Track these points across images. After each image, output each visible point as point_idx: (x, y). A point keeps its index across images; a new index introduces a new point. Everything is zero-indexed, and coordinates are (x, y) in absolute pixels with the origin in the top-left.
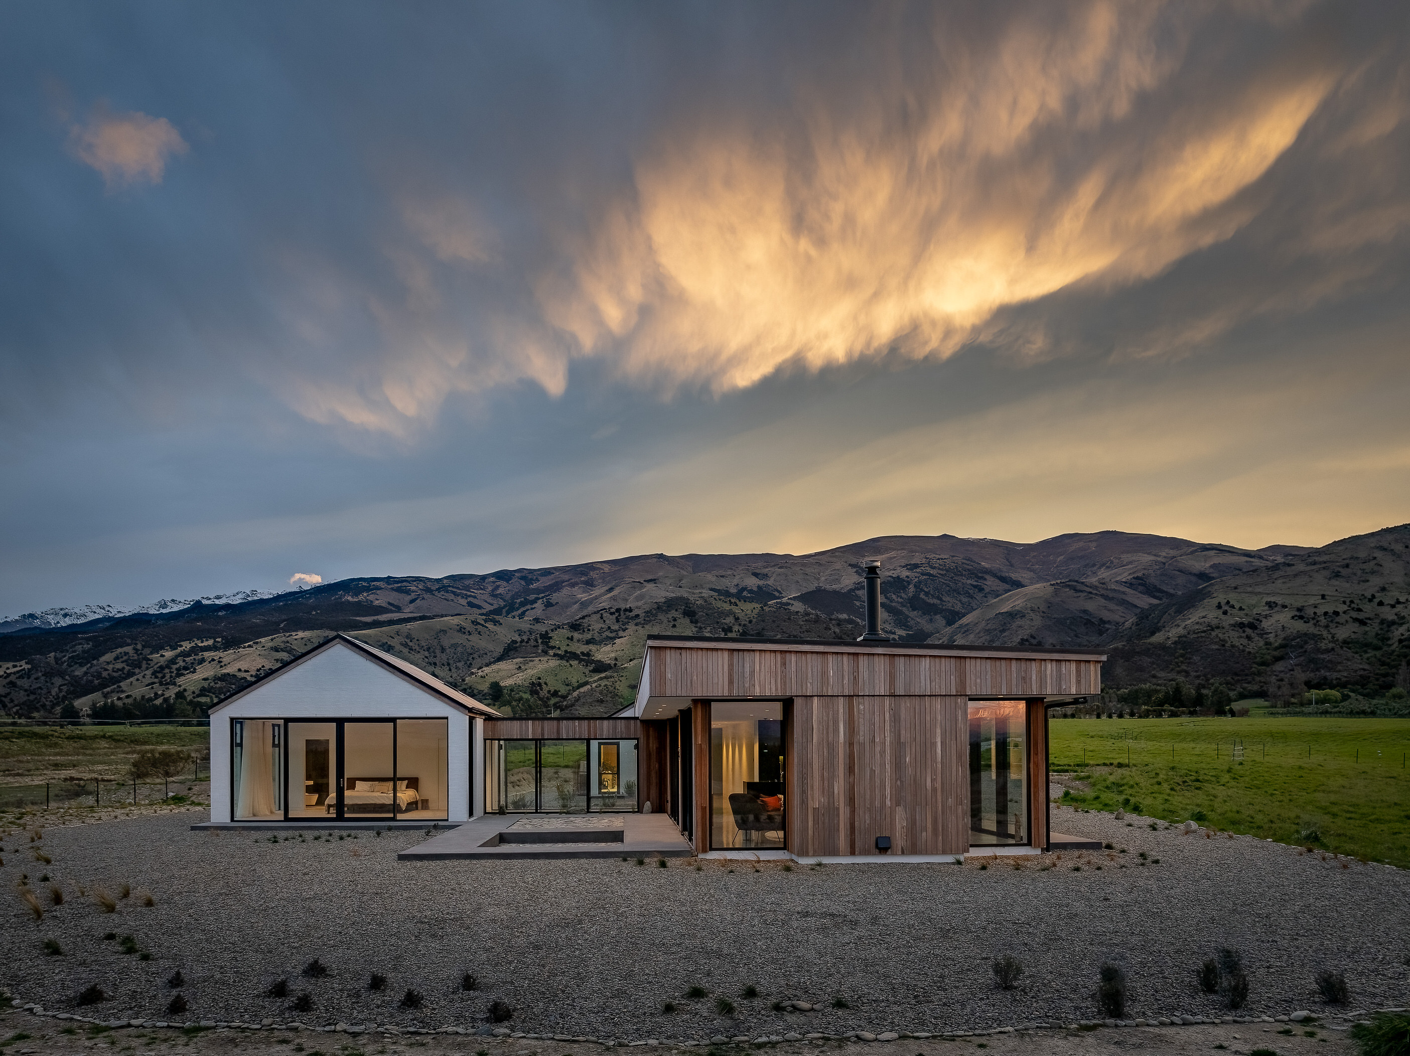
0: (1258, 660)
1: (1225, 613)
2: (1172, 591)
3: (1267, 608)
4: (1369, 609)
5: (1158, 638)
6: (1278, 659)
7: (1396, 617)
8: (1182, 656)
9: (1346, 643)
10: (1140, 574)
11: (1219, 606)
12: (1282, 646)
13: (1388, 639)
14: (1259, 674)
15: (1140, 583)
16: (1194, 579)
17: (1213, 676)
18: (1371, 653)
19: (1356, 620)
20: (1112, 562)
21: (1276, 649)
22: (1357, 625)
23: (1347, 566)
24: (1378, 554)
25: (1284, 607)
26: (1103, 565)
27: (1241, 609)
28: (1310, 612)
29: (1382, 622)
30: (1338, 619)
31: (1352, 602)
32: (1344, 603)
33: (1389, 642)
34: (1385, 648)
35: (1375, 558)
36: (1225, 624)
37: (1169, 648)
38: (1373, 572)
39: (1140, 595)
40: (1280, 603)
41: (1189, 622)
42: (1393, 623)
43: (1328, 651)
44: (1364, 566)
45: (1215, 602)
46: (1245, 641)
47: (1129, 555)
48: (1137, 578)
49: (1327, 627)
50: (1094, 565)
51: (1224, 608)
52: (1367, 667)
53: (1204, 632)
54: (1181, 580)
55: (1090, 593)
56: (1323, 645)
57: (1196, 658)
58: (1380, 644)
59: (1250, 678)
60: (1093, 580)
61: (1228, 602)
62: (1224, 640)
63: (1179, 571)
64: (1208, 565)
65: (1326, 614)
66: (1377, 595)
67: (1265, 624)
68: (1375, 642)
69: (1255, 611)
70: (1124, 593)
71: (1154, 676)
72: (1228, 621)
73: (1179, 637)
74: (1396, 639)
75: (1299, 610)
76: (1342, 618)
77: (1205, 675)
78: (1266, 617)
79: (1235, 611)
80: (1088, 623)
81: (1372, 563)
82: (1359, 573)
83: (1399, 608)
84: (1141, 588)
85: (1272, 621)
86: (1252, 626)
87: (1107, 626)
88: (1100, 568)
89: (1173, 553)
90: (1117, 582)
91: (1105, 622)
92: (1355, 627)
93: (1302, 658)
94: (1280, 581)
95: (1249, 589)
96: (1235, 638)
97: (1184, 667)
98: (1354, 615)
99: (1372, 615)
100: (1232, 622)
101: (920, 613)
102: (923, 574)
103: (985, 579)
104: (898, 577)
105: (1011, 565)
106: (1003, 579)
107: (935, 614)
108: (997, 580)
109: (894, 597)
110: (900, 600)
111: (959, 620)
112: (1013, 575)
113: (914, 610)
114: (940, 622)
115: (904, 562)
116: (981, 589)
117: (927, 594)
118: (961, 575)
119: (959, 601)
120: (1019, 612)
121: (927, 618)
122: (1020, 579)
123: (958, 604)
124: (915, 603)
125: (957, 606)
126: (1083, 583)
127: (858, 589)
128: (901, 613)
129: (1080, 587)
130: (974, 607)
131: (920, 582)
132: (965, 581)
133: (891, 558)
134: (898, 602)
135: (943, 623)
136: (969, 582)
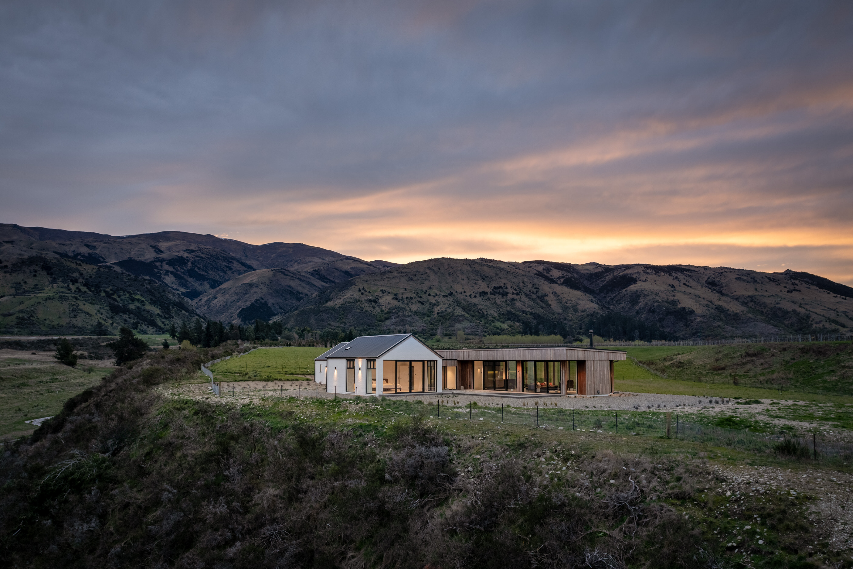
0: (378, 319)
1: (362, 294)
2: (332, 279)
3: (381, 293)
4: (425, 297)
5: (330, 304)
6: (387, 319)
7: (435, 302)
8: (343, 314)
9: (416, 313)
10: (316, 269)
11: (360, 290)
12: (389, 313)
13: (433, 312)
14: (379, 326)
15: (317, 273)
16: (342, 274)
17: (358, 326)
18: (426, 318)
19: (420, 302)
20: (301, 260)
21: (386, 313)
22: (420, 304)
23: (415, 275)
24: (428, 271)
25: (389, 293)
26: (296, 261)
27: (369, 292)
28: (400, 296)
29: (430, 304)
30: (412, 301)
31: (418, 293)
32: (415, 293)
33: (434, 314)
34: (432, 316)
35: (427, 273)
36: (363, 299)
37: (337, 310)
38: (426, 279)
39: (317, 280)
40: (387, 291)
41: (345, 297)
42: (435, 304)
43: (409, 316)
44: (422, 276)
45: (357, 288)
46: (371, 309)
47: (310, 258)
48: (315, 271)
49: (407, 304)
50: (291, 261)
51: (362, 291)
52: (425, 325)
53: (353, 303)
54: (337, 274)
55: (292, 276)
56: (407, 313)
57: (350, 316)
58: (429, 314)
59: (374, 328)
60: (292, 269)
61: (363, 289)
62: (362, 308)
63: (336, 269)
64: (349, 267)
65: (407, 298)
66: (428, 290)
67: (381, 301)
69: (376, 294)
70: (309, 278)
71: (329, 324)
72: (364, 298)
73: (342, 305)
74: (436, 312)
75: (396, 295)
76: (414, 300)
77: (354, 325)
78: (381, 297)
79: (367, 293)
80: (291, 293)
81: (426, 275)
82: (420, 279)
83: (437, 297)
84: (317, 276)
85: (384, 299)
86: (375, 302)
87: (301, 295)
88: (294, 263)
89: (331, 259)
90: (305, 272)
91: (299, 293)
92: (419, 305)
93: (397, 319)
94: (386, 280)
95: (373, 283)
96: (367, 307)
97: (344, 320)
98: (419, 299)
99: (426, 300)
100: (366, 299)
101: (195, 279)
102: (197, 256)
103: (233, 263)
104: (182, 257)
105: (246, 256)
106: (243, 264)
107: (204, 281)
108: (240, 265)
109: (179, 268)
110: (183, 271)
111: (219, 286)
112: (248, 262)
113: (191, 277)
114: (206, 286)
115: (184, 248)
116: (231, 269)
117: (199, 268)
118: (219, 259)
119: (218, 274)
120: (255, 284)
121: (199, 282)
122: (252, 265)
123: (218, 276)
124: (192, 273)
125: (217, 278)
126: (288, 271)
127: (157, 262)
128: (183, 278)
129: (287, 273)
130: (227, 278)
131: (195, 261)
132: (221, 263)
133: (177, 245)
134: (181, 272)
135: (208, 286)
136: (224, 263)
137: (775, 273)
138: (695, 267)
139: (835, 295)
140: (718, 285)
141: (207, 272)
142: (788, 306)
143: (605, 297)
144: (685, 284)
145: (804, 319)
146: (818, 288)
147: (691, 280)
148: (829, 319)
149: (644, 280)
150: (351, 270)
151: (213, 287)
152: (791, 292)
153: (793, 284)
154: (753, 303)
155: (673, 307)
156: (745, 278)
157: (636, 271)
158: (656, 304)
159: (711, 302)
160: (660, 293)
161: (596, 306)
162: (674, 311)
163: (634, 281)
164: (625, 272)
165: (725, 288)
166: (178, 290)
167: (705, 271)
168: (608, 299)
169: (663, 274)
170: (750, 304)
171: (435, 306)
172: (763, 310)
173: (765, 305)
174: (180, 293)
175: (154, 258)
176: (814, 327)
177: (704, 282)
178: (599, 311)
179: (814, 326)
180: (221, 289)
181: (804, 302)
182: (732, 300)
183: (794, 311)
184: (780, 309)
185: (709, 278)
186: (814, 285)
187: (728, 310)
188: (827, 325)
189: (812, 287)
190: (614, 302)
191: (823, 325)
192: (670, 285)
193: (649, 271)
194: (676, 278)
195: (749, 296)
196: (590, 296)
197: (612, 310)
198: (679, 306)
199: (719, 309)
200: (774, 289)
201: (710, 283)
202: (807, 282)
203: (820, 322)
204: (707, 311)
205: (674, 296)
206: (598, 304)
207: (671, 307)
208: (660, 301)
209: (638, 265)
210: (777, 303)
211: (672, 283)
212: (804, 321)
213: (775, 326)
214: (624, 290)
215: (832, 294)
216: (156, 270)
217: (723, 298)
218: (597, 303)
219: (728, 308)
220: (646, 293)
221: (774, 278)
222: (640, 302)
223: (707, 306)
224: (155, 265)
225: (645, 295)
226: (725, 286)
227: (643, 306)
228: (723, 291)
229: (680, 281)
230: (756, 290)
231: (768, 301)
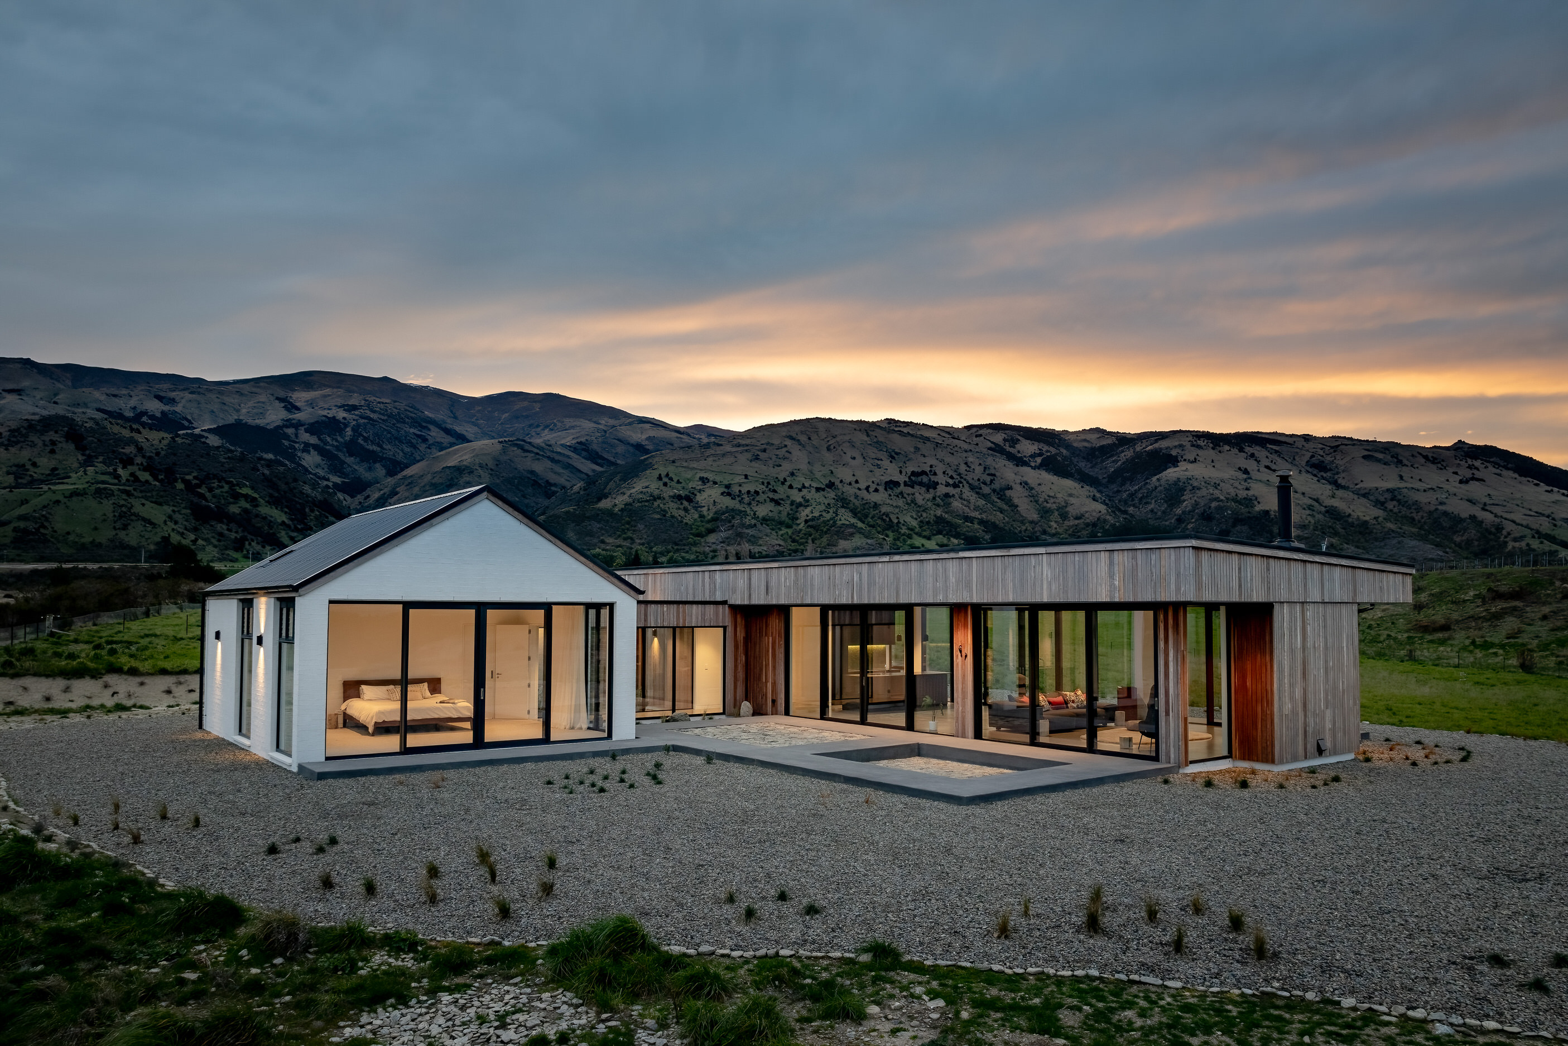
0: (694, 531)
1: (665, 484)
2: (612, 459)
3: (700, 483)
4: (782, 491)
5: (605, 504)
6: (711, 531)
7: (802, 500)
8: (628, 523)
9: (765, 520)
10: (583, 440)
11: (660, 478)
12: (714, 520)
13: (797, 519)
14: (695, 544)
15: (583, 448)
16: (631, 449)
17: (656, 544)
18: (784, 530)
19: (772, 500)
20: (555, 425)
21: (709, 521)
22: (773, 504)
23: (765, 451)
24: (788, 442)
25: (715, 483)
26: (547, 427)
27: (678, 482)
28: (735, 489)
29: (792, 503)
30: (758, 498)
31: (768, 483)
32: (763, 483)
33: (798, 522)
34: (795, 527)
35: (786, 446)
36: (665, 495)
37: (616, 514)
38: (785, 458)
39: (584, 460)
40: (711, 479)
41: (633, 491)
42: (800, 505)
43: (751, 526)
44: (778, 452)
45: (656, 474)
46: (682, 513)
47: (571, 420)
48: (580, 443)
49: (749, 504)
50: (538, 426)
51: (664, 479)
52: (782, 543)
53: (647, 501)
54: (621, 449)
55: (537, 454)
56: (748, 521)
57: (641, 526)
58: (790, 522)
59: (687, 548)
60: (538, 441)
61: (667, 475)
62: (664, 511)
63: (618, 440)
64: (644, 437)
65: (749, 492)
66: (788, 479)
67: (699, 498)
68: (787, 520)
69: (691, 485)
70: (568, 457)
71: (603, 542)
72: (668, 492)
73: (626, 505)
74: (803, 519)
75: (728, 487)
76: (762, 497)
77: (648, 543)
78: (700, 491)
79: (673, 484)
80: (535, 484)
81: (785, 449)
82: (774, 457)
83: (805, 491)
84: (584, 453)
85: (705, 495)
86: (689, 499)
87: (553, 488)
88: (543, 430)
89: (612, 422)
90: (562, 445)
91: (551, 485)
92: (771, 506)
93: (730, 532)
94: (711, 459)
95: (685, 464)
96: (674, 509)
97: (629, 534)
98: (771, 495)
99: (784, 496)
100: (671, 494)
101: (358, 459)
102: (362, 417)
103: (429, 430)
104: (334, 417)
105: (455, 418)
106: (448, 431)
107: (375, 462)
108: (442, 432)
109: (329, 439)
110: (335, 443)
111: (402, 470)
112: (458, 429)
113: (351, 455)
114: (380, 471)
115: (340, 402)
116: (425, 440)
117: (366, 439)
118: (404, 422)
119: (402, 450)
120: (467, 467)
121: (366, 465)
122: (465, 433)
123: (401, 454)
124: (352, 448)
125: (400, 457)
126: (530, 443)
127: (287, 427)
128: (336, 457)
129: (527, 447)
130: (418, 458)
131: (358, 426)
132: (407, 429)
133: (325, 396)
134: (333, 445)
135: (384, 472)
136: (412, 430)
137: (1435, 447)
138: (1287, 436)
139: (1549, 488)
140: (1331, 470)
141: (381, 447)
142: (1463, 510)
143: (1118, 491)
144: (1267, 467)
145: (1490, 533)
146: (1516, 475)
147: (1279, 460)
148: (1538, 532)
149: (1192, 459)
150: (647, 443)
151: (391, 473)
152: (1467, 482)
153: (1470, 467)
154: (1395, 503)
155: (1247, 510)
156: (1380, 456)
157: (1177, 443)
158: (1214, 504)
159: (1317, 500)
160: (1222, 484)
161: (1103, 508)
162: (1249, 517)
163: (1173, 461)
164: (1156, 445)
165: (1342, 475)
166: (328, 480)
167: (1305, 444)
168: (1125, 495)
169: (1227, 448)
170: (1390, 505)
171: (801, 509)
172: (1414, 515)
173: (1417, 506)
174: (330, 484)
175: (283, 420)
176: (1510, 547)
177: (1304, 463)
178: (1108, 517)
179: (1511, 545)
180: (405, 478)
181: (1491, 502)
182: (1356, 497)
183: (1473, 518)
184: (1445, 513)
185: (1312, 456)
186: (1508, 469)
187: (1350, 515)
188: (1535, 544)
189: (1505, 472)
190: (1136, 501)
191: (1528, 545)
192: (1240, 469)
193: (1201, 443)
194: (1252, 455)
195: (1388, 490)
196: (1092, 489)
197: (1132, 516)
198: (1258, 508)
199: (1332, 512)
200: (1433, 477)
201: (1314, 466)
202: (1496, 465)
203: (1521, 538)
204: (1310, 518)
205: (1247, 489)
206: (1107, 505)
207: (1243, 510)
208: (1222, 498)
209: (1181, 431)
210: (1441, 503)
211: (1243, 466)
212: (1492, 537)
213: (1438, 545)
214: (1154, 479)
215: (1544, 487)
216: (286, 443)
217: (1340, 493)
218: (1104, 503)
219: (1349, 511)
220: (1195, 484)
221: (1434, 457)
222: (1184, 501)
223: (1310, 507)
224: (285, 433)
225: (1194, 488)
226: (1343, 471)
227: (1189, 508)
228: (1340, 481)
229: (1258, 462)
230: (1401, 477)
231: (1423, 498)
